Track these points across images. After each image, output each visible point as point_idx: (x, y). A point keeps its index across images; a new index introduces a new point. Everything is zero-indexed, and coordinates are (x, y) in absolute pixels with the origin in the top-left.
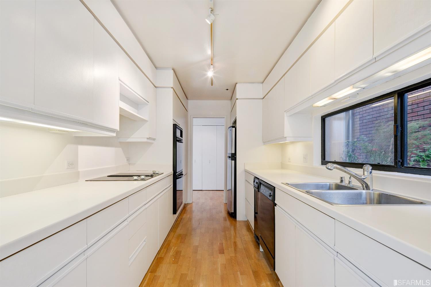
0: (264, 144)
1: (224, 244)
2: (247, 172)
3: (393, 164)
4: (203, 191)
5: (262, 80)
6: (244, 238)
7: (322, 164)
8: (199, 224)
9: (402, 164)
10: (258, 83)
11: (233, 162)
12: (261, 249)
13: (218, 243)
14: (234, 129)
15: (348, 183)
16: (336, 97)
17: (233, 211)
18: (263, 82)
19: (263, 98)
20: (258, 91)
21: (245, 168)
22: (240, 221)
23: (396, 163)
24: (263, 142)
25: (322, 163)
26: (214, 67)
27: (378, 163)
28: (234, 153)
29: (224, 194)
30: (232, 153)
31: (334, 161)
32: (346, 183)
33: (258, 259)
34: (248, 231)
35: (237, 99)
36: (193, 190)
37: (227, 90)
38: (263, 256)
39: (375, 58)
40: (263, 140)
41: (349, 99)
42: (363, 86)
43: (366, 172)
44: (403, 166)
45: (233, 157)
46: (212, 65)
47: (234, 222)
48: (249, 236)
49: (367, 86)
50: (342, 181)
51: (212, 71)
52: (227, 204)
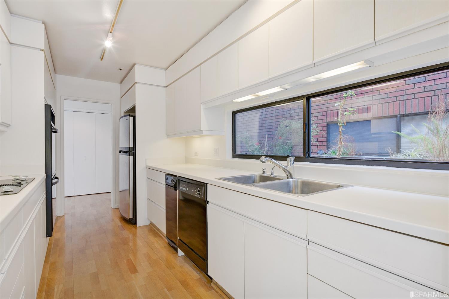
0: (168, 138)
1: (132, 260)
2: (150, 168)
3: (302, 156)
4: (75, 197)
5: (165, 67)
6: (155, 246)
7: (233, 158)
8: (87, 241)
9: (309, 156)
10: (161, 68)
11: (131, 158)
12: (180, 253)
13: (125, 261)
14: (132, 118)
15: (271, 174)
16: (259, 95)
17: (131, 216)
18: (166, 69)
19: (167, 87)
20: (161, 77)
21: (147, 165)
22: (141, 227)
23: (304, 155)
24: (167, 135)
25: (233, 156)
26: (113, 36)
27: (288, 155)
28: (132, 147)
29: (112, 196)
30: (129, 148)
31: (245, 154)
32: (268, 174)
33: (180, 266)
34: (156, 237)
35: (136, 83)
36: (65, 197)
37: (120, 70)
38: (184, 261)
39: (314, 64)
40: (166, 133)
41: (269, 97)
42: (288, 87)
43: (289, 163)
44: (309, 157)
45: (132, 152)
46: (111, 32)
47: (133, 229)
48: (159, 242)
49: (290, 88)
50: (264, 172)
51: (111, 40)
52: (118, 208)
